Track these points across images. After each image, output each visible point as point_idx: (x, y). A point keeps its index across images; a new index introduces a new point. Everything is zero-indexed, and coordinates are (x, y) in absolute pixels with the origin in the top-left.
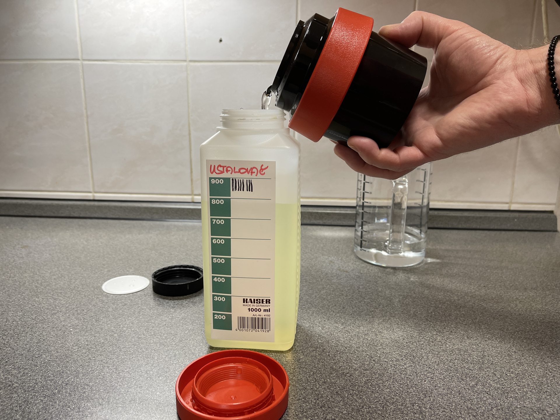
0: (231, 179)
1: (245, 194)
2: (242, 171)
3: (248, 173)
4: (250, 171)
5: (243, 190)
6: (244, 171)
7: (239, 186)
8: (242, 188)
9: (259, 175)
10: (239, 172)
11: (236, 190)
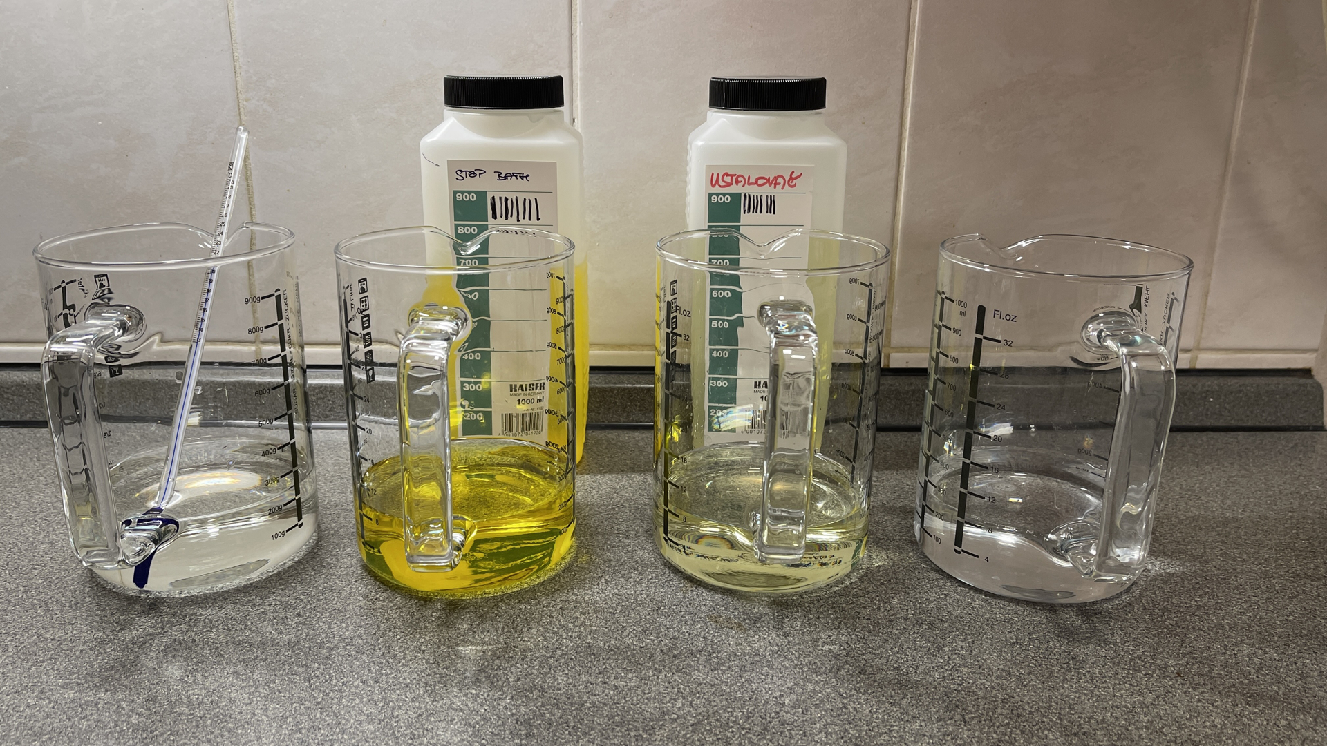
0: (743, 195)
1: (764, 217)
2: (760, 182)
3: (770, 185)
4: (774, 182)
5: (761, 212)
6: (764, 181)
7: (755, 205)
8: (757, 210)
9: (787, 188)
10: (756, 182)
11: (749, 211)
